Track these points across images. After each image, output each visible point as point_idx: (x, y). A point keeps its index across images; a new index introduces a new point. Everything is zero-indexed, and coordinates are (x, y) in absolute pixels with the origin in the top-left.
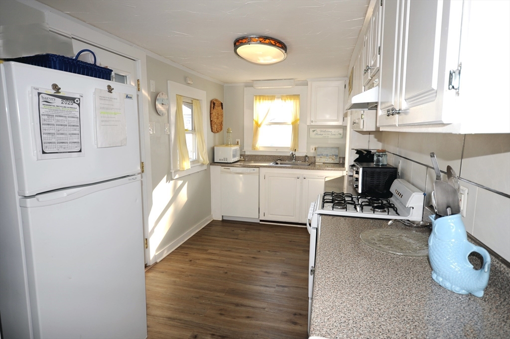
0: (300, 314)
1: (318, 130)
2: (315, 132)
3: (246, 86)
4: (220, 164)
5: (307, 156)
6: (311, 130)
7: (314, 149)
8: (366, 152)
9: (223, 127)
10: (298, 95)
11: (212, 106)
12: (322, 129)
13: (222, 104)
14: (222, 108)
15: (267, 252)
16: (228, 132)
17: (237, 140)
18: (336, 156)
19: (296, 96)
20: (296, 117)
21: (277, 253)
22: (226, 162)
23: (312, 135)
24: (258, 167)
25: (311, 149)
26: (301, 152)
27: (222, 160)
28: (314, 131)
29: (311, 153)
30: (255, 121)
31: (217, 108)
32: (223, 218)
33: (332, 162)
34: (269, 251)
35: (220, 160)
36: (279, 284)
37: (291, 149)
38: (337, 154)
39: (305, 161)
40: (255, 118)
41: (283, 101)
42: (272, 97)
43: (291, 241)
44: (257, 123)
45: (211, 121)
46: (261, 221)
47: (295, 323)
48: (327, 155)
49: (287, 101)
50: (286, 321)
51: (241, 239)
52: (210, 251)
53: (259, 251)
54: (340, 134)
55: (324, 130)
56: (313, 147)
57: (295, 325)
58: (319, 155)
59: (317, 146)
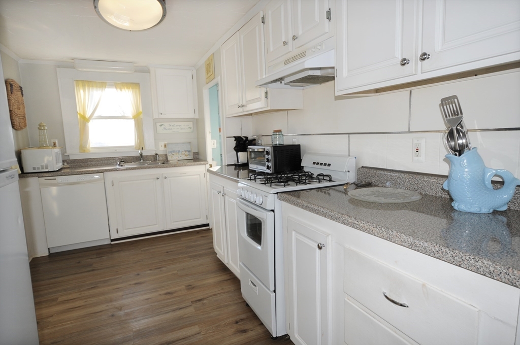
0: (242, 320)
1: (166, 125)
2: (163, 126)
3: (59, 67)
4: (36, 174)
5: (156, 154)
6: (158, 124)
7: (163, 146)
8: (244, 139)
9: (27, 122)
10: (139, 84)
11: (9, 89)
12: (170, 123)
13: (21, 88)
14: (22, 95)
15: (149, 272)
16: (40, 129)
17: (53, 141)
18: (189, 151)
19: (134, 85)
20: (137, 109)
21: (163, 269)
22: (47, 170)
23: (160, 129)
24: (102, 172)
25: (160, 146)
26: (149, 150)
27: (38, 168)
28: (161, 125)
29: (161, 150)
30: (80, 114)
31: (15, 92)
32: (49, 252)
33: (186, 158)
34: (150, 270)
35: (34, 168)
36: (193, 300)
37: (136, 148)
38: (189, 149)
39: (155, 160)
40: (79, 110)
41: (119, 90)
42: (102, 84)
43: (167, 252)
44: (83, 117)
45: (10, 111)
46: (112, 240)
47: (244, 331)
48: (179, 152)
49: (123, 90)
50: (235, 334)
51: (100, 269)
52: (60, 299)
53: (138, 274)
54: (191, 128)
55: (173, 123)
56: (162, 144)
57: (245, 332)
58: (170, 152)
59: (166, 143)
